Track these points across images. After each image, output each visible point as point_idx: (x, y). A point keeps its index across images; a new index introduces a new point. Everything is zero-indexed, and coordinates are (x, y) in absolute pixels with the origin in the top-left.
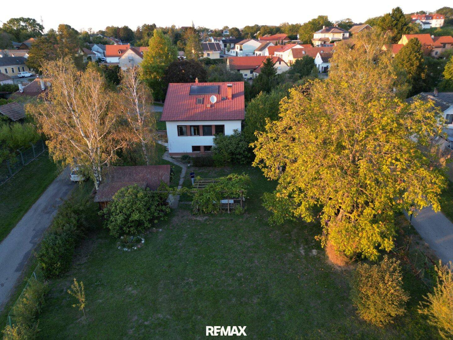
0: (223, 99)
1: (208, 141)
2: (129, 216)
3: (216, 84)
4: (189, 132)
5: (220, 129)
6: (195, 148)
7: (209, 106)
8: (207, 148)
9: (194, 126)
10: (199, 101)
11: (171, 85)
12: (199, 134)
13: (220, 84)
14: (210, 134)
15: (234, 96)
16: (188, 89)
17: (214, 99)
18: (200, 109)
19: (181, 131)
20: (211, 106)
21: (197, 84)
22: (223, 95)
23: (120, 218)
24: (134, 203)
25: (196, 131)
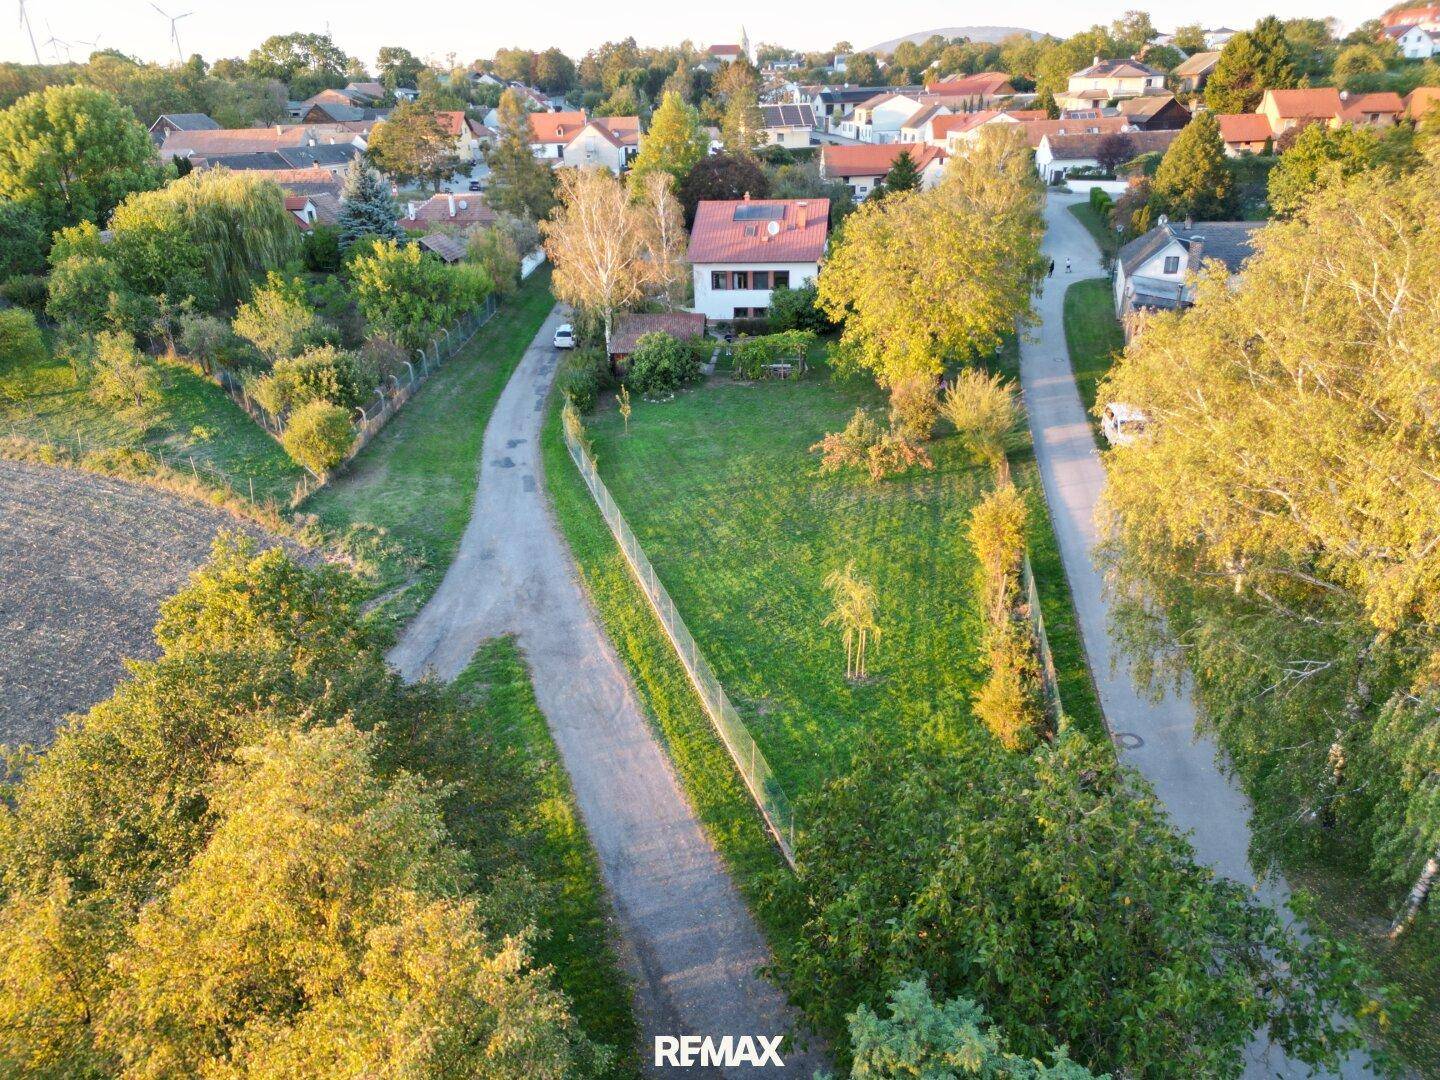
0: (790, 229)
1: (760, 298)
2: (656, 364)
3: (782, 203)
4: (730, 283)
5: (782, 278)
6: (738, 311)
7: (765, 239)
8: (759, 311)
9: (740, 273)
10: (750, 232)
11: (702, 203)
12: (746, 287)
13: (788, 202)
14: (765, 287)
15: (808, 224)
16: (731, 211)
17: (774, 228)
18: (751, 242)
19: (717, 281)
20: (770, 240)
21: (747, 203)
22: (790, 221)
23: (645, 366)
24: (663, 348)
25: (743, 281)
